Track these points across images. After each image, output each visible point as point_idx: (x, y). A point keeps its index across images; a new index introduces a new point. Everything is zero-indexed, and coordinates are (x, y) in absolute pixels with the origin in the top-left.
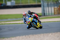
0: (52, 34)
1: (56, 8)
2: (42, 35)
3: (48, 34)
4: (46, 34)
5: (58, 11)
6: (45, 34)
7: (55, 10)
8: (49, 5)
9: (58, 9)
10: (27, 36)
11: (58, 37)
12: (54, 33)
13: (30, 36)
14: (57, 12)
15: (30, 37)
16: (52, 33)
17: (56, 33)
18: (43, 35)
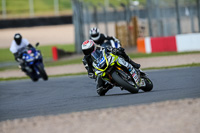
0: (108, 113)
1: (123, 27)
2: (76, 118)
3: (97, 111)
4: (90, 113)
5: (129, 36)
6: (85, 113)
7: (121, 31)
9: (130, 29)
10: (25, 120)
11: (129, 122)
12: (115, 110)
13: (36, 119)
14: (127, 39)
15: (35, 124)
16: (110, 110)
17: (122, 108)
18: (80, 117)
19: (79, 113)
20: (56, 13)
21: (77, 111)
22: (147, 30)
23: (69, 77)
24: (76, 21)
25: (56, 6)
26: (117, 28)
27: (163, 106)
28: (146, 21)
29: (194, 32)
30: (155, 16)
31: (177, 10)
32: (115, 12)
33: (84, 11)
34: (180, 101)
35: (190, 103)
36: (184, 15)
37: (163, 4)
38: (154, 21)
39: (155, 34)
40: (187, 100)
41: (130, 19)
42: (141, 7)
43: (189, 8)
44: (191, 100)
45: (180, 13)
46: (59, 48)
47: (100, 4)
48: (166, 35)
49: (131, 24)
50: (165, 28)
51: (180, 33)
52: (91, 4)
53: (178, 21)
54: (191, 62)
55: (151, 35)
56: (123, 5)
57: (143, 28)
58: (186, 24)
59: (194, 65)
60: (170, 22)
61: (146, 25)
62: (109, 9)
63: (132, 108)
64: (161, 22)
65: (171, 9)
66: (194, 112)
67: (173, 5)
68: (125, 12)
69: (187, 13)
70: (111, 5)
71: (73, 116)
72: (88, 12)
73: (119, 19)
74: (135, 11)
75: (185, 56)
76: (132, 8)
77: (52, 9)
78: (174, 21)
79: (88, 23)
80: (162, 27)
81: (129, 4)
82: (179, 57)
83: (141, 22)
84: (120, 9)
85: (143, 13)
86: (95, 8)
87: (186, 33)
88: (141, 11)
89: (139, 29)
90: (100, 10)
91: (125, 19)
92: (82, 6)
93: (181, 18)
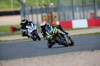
0: (38, 59)
1: (45, 16)
2: (22, 61)
3: (32, 58)
6: (27, 59)
7: (44, 18)
8: (33, 11)
9: (49, 17)
11: (49, 63)
12: (42, 57)
16: (39, 57)
17: (45, 56)
18: (24, 61)
19: (23, 59)
20: (12, 9)
21: (23, 58)
22: (57, 18)
23: (16, 41)
24: (22, 13)
25: (12, 6)
26: (42, 17)
27: (66, 55)
28: (57, 13)
29: (81, 18)
30: (61, 11)
31: (72, 8)
32: (41, 9)
33: (26, 8)
34: (74, 53)
35: (79, 54)
36: (76, 10)
37: (65, 4)
38: (61, 13)
39: (61, 20)
40: (77, 53)
41: (49, 12)
42: (54, 6)
43: (79, 7)
44: (79, 52)
45: (74, 9)
46: (14, 26)
47: (34, 5)
48: (67, 20)
49: (50, 15)
50: (67, 17)
51: (74, 19)
52: (29, 5)
53: (73, 13)
54: (79, 34)
55: (59, 20)
56: (45, 5)
57: (55, 17)
58: (77, 14)
59: (81, 35)
60: (69, 13)
61: (57, 15)
62: (39, 7)
63: (50, 56)
64: (64, 14)
65: (70, 7)
66: (81, 58)
67: (71, 5)
68: (47, 9)
69: (77, 9)
70: (39, 5)
71: (20, 61)
72: (28, 9)
73: (44, 12)
74: (51, 8)
75: (77, 31)
76: (50, 7)
77: (10, 7)
78: (71, 13)
79: (28, 14)
80: (65, 16)
81: (48, 5)
82: (74, 31)
83: (54, 14)
84: (44, 7)
85: (56, 9)
86: (31, 7)
87: (77, 19)
88: (54, 8)
89: (54, 17)
90: (34, 8)
91: (46, 12)
92: (25, 6)
93: (75, 11)
